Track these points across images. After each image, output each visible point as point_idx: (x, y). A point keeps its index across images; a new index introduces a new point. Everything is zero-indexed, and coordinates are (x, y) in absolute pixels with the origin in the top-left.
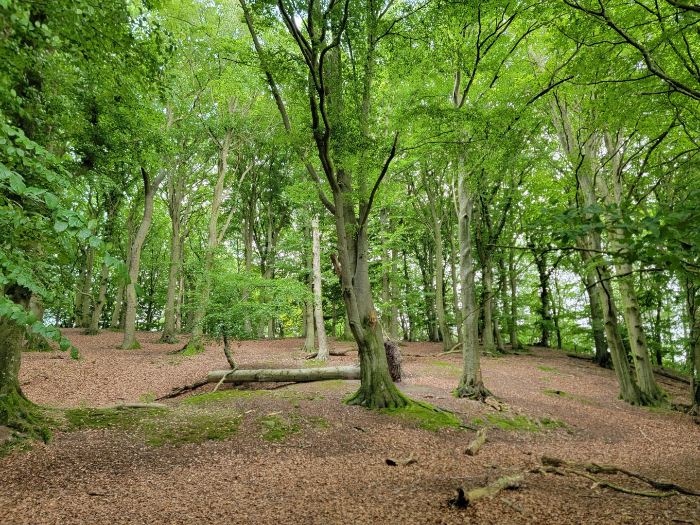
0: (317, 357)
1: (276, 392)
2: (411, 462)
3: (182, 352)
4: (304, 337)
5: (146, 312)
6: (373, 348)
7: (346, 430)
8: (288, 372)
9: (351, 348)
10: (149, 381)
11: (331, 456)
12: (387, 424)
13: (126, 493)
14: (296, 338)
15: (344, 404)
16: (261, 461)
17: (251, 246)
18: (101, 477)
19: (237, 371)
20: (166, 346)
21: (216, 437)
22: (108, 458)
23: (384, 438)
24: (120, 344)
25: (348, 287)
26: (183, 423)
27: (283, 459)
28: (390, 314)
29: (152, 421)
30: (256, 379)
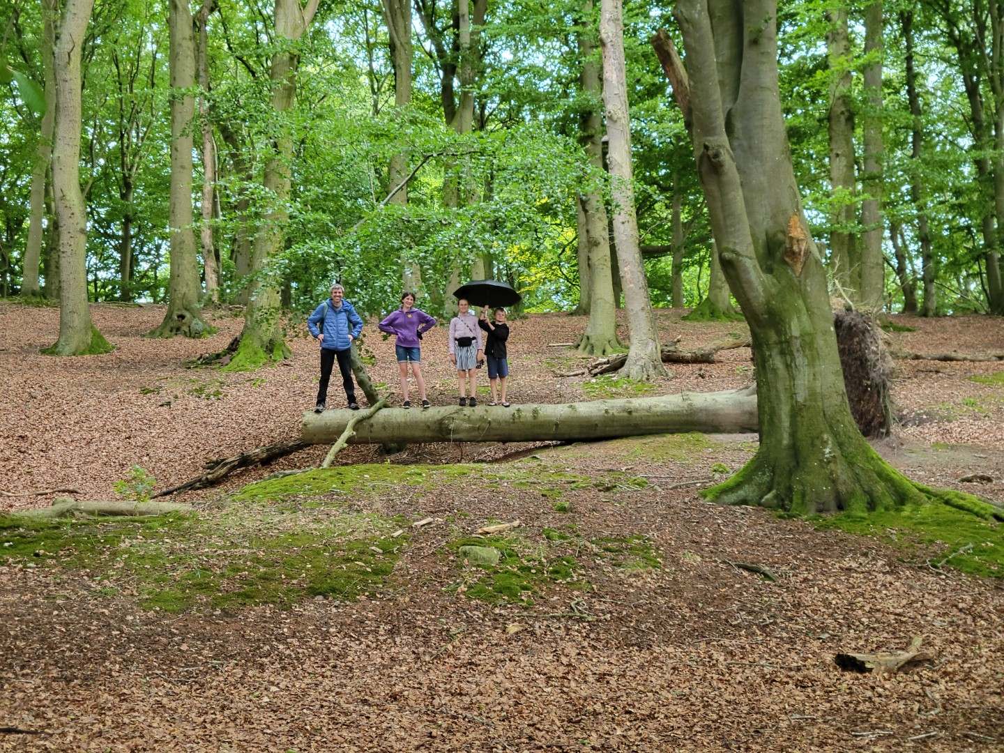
0: (624, 370)
1: (503, 470)
2: (913, 663)
3: (226, 359)
4: (583, 310)
5: (115, 248)
6: (795, 330)
7: (715, 573)
8: (535, 411)
9: (730, 340)
10: (140, 441)
11: (667, 643)
12: (843, 556)
13: (95, 729)
14: (560, 313)
15: (707, 501)
16: (465, 655)
17: (407, 29)
18: (29, 685)
19: (385, 412)
20: (180, 344)
21: (334, 590)
22: (42, 640)
23: (831, 596)
24: (51, 339)
25: (712, 141)
26: (238, 551)
27: (526, 650)
28: (852, 226)
29: (152, 547)
30: (441, 432)
